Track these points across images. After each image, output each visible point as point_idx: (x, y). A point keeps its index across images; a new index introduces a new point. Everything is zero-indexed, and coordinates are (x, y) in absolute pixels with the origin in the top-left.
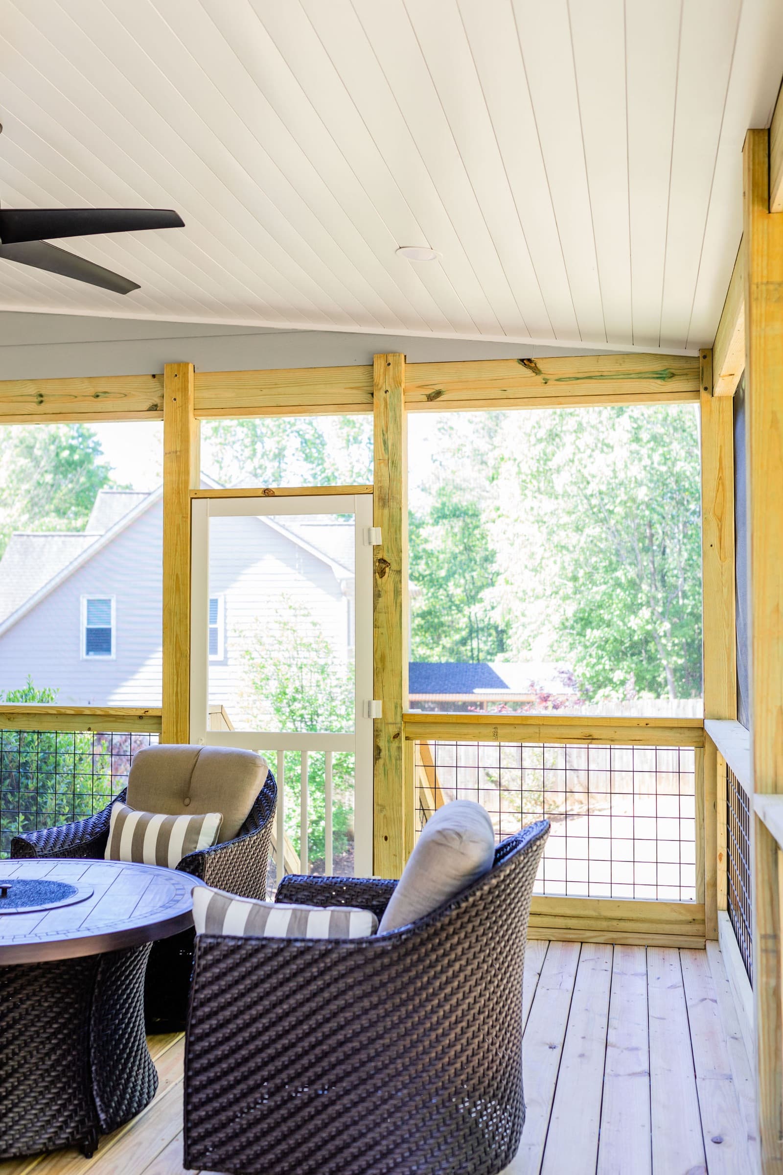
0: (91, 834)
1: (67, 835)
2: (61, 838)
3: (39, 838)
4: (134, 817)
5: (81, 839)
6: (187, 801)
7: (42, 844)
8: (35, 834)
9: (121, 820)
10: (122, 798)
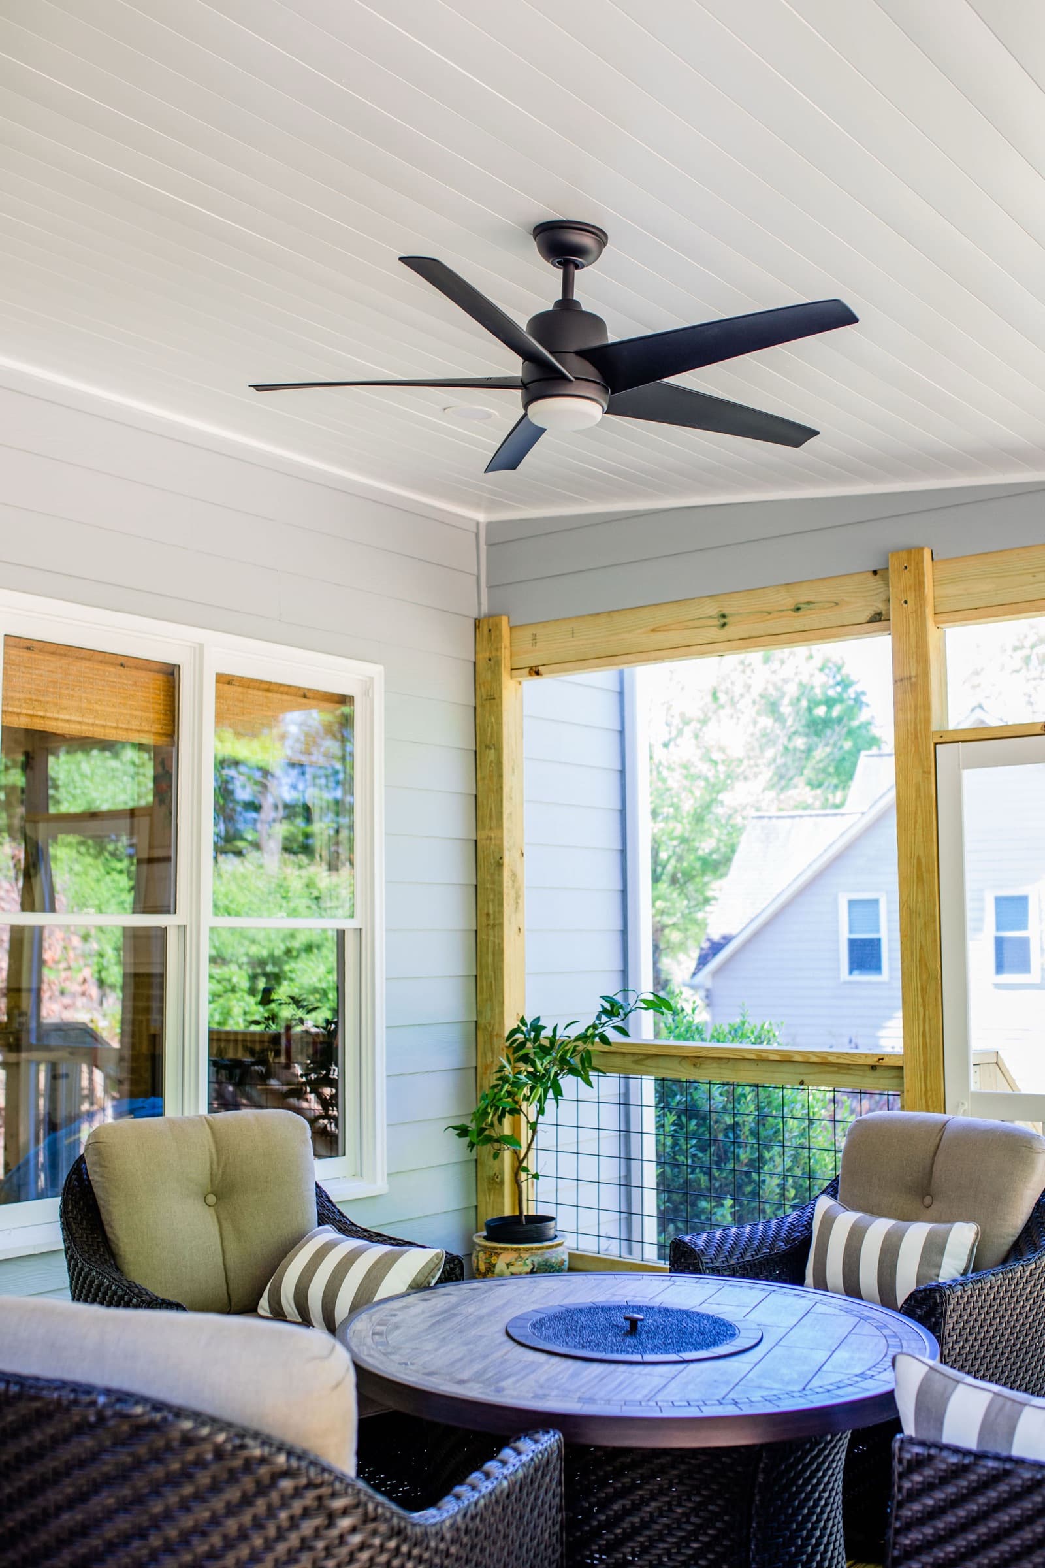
0: (786, 1242)
1: (751, 1239)
2: (742, 1243)
3: (708, 1242)
4: (846, 1219)
5: (771, 1248)
6: (928, 1200)
7: (712, 1251)
8: (704, 1236)
9: (829, 1221)
10: (832, 1190)
